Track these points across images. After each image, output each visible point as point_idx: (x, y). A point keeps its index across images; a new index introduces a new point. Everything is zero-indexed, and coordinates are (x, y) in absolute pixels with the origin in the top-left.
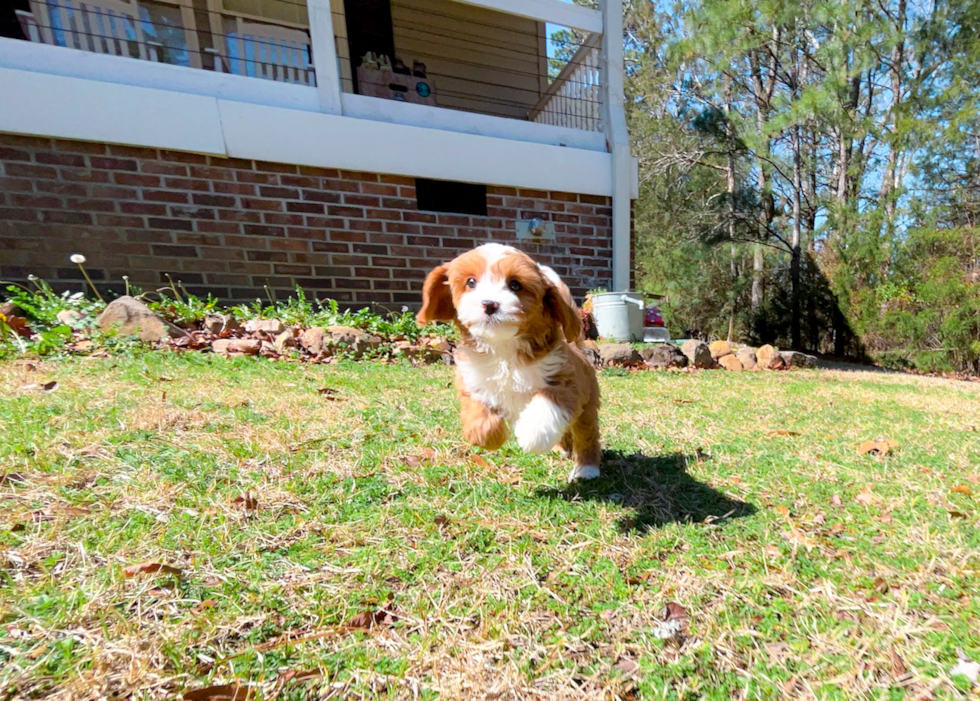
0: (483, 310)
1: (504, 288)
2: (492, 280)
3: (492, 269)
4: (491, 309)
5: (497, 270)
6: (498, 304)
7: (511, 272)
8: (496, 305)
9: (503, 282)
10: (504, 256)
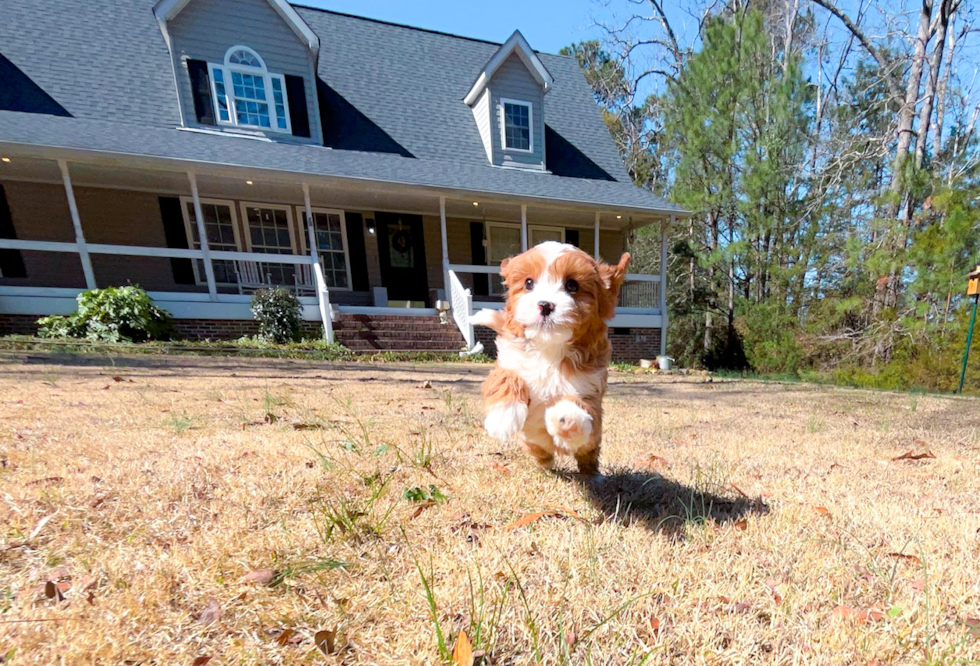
0: (539, 311)
1: (560, 290)
2: (549, 281)
3: (550, 269)
5: (554, 270)
6: (554, 306)
8: (551, 307)
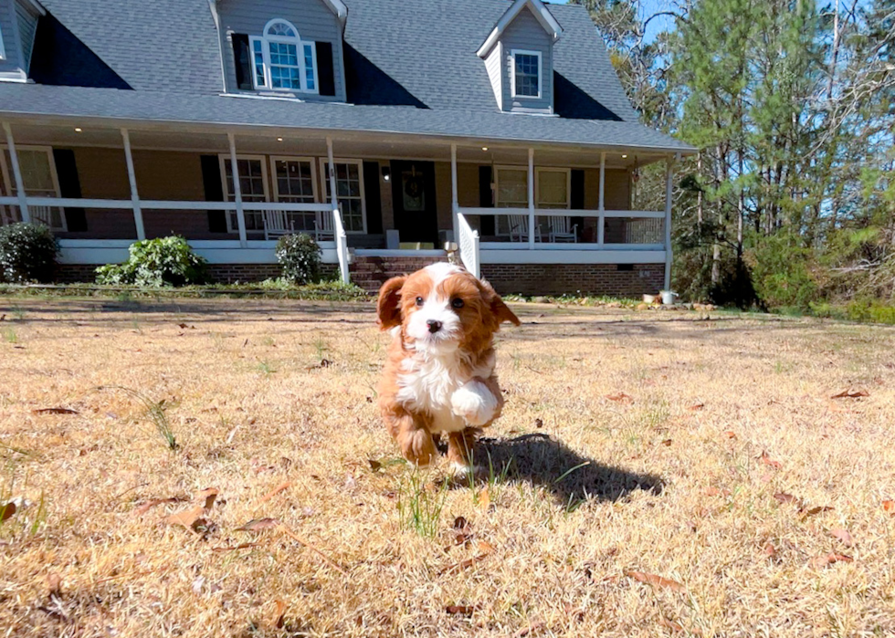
0: (427, 329)
1: (447, 307)
2: (437, 299)
3: (438, 288)
4: (435, 327)
5: (441, 291)
6: (441, 323)
7: (454, 290)
8: (439, 324)
9: (446, 302)
10: (449, 276)
